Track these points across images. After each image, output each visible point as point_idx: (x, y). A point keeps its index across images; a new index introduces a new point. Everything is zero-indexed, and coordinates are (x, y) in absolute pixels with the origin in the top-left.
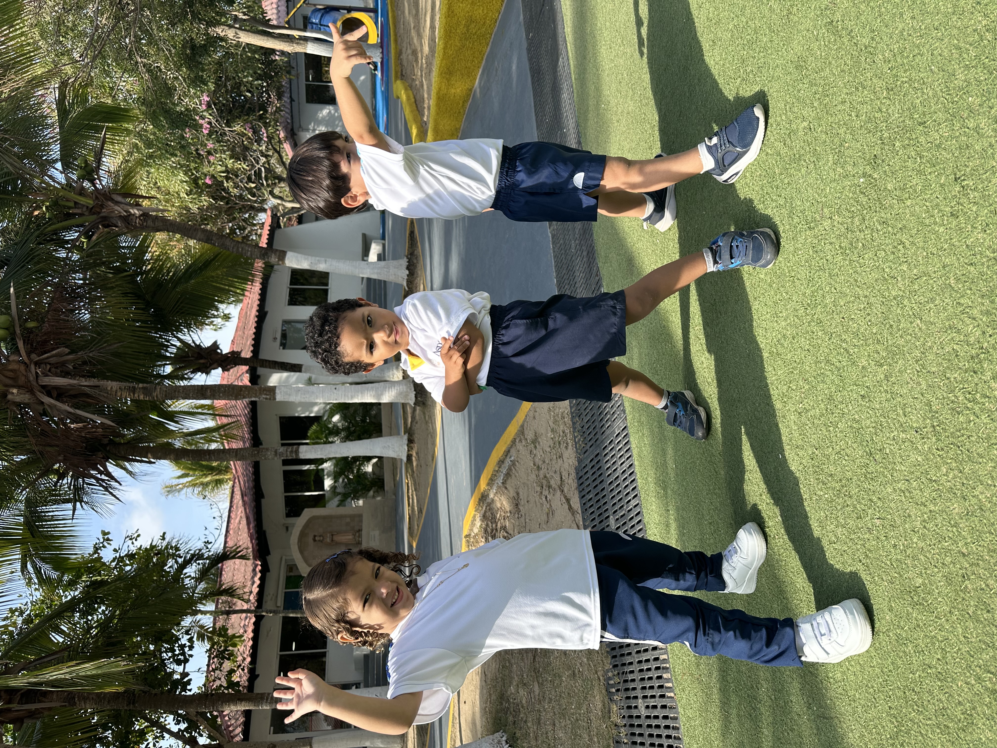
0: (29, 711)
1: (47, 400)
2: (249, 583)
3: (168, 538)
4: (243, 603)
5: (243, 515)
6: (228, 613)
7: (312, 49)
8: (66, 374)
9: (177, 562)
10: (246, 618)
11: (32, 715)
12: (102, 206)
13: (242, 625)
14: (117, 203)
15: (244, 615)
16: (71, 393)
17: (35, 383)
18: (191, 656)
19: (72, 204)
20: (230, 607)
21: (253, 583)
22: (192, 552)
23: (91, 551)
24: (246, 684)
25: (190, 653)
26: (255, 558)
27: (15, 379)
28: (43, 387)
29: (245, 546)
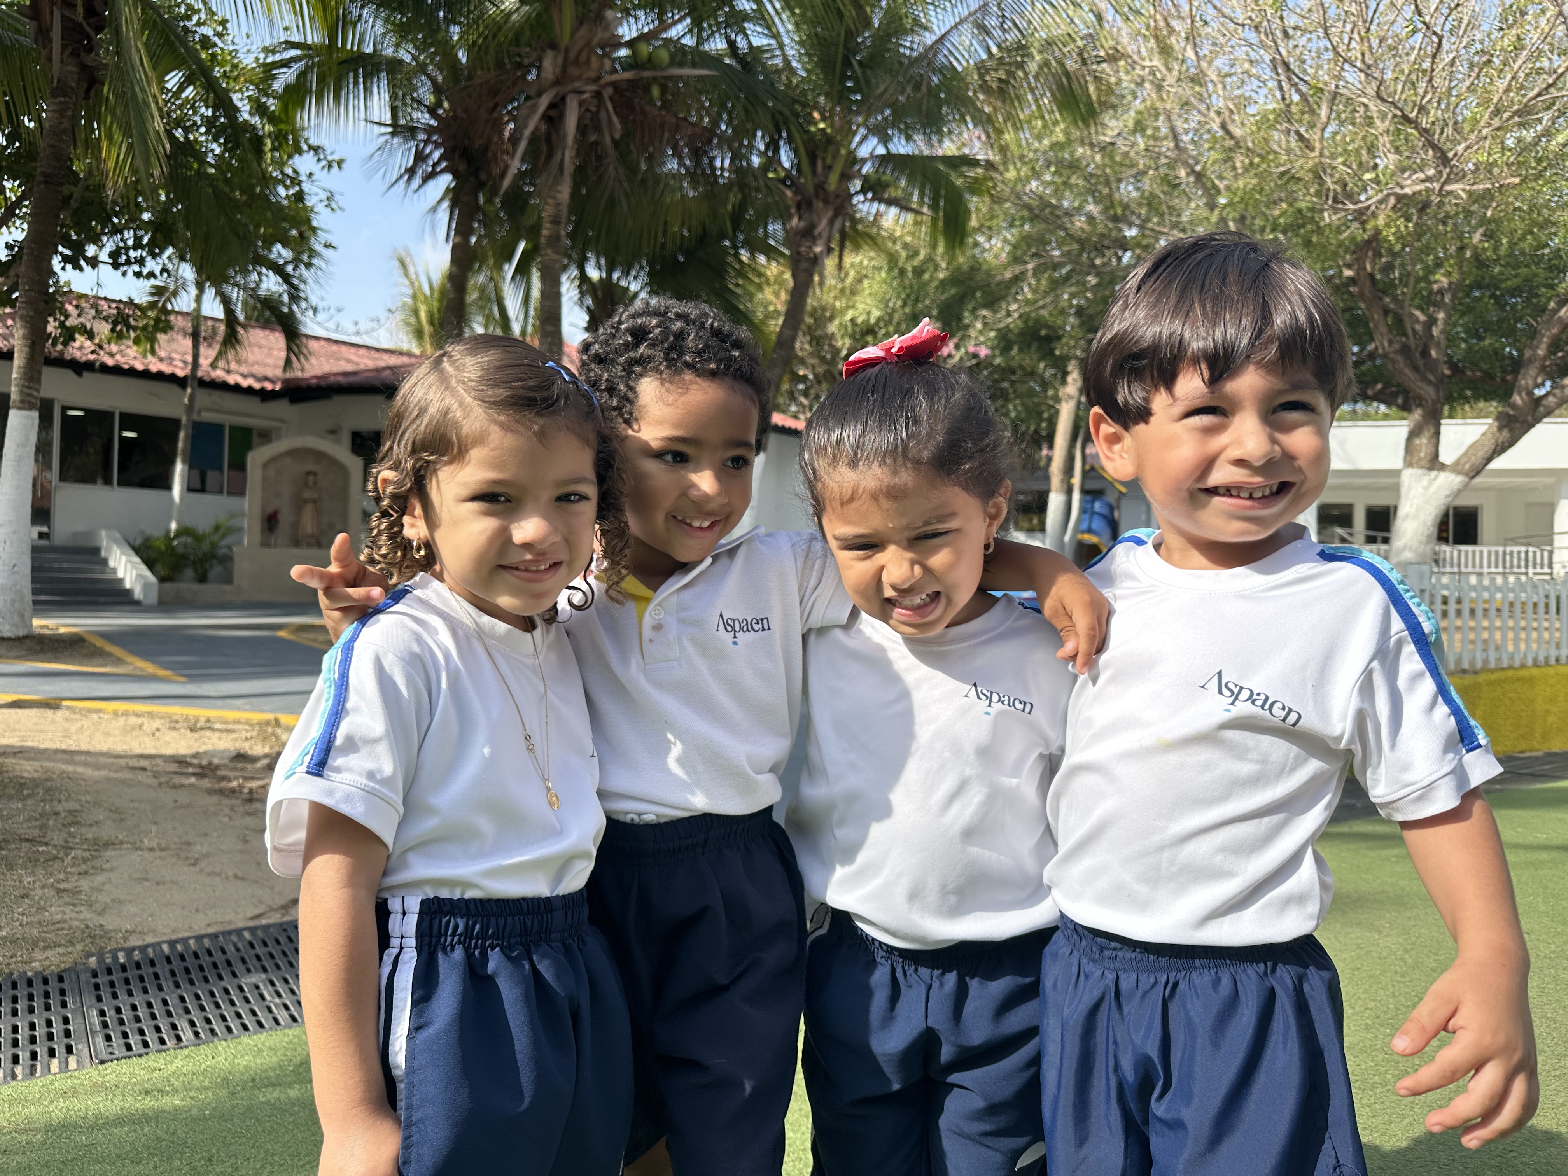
0: (50, 29)
1: (544, 102)
2: (244, 369)
3: (327, 253)
4: (210, 360)
5: (362, 367)
6: (195, 335)
7: (1055, 501)
8: (582, 130)
9: (286, 263)
10: (185, 362)
11: (43, 34)
12: (826, 202)
13: (174, 355)
14: (831, 222)
15: (189, 358)
16: (554, 136)
17: (569, 88)
18: (124, 274)
19: (829, 161)
20: (205, 339)
21: (244, 376)
22: (302, 286)
23: (313, 141)
24: (67, 356)
25: (130, 273)
26: (286, 382)
27: (576, 62)
28: (563, 99)
29: (307, 366)
